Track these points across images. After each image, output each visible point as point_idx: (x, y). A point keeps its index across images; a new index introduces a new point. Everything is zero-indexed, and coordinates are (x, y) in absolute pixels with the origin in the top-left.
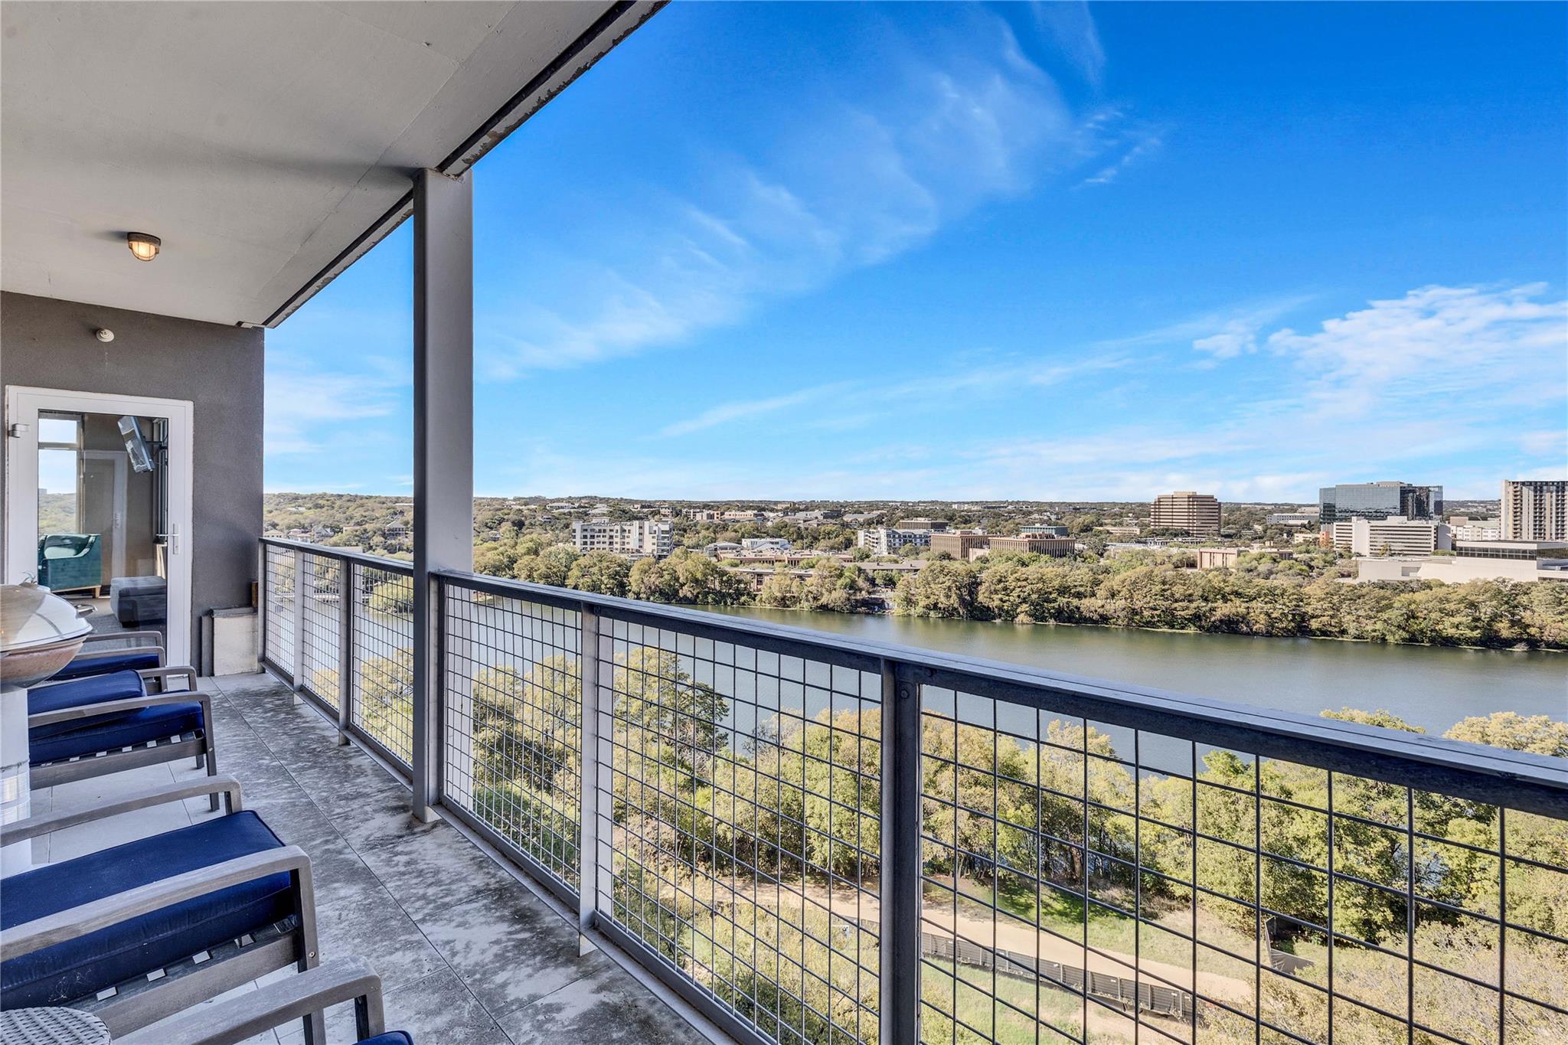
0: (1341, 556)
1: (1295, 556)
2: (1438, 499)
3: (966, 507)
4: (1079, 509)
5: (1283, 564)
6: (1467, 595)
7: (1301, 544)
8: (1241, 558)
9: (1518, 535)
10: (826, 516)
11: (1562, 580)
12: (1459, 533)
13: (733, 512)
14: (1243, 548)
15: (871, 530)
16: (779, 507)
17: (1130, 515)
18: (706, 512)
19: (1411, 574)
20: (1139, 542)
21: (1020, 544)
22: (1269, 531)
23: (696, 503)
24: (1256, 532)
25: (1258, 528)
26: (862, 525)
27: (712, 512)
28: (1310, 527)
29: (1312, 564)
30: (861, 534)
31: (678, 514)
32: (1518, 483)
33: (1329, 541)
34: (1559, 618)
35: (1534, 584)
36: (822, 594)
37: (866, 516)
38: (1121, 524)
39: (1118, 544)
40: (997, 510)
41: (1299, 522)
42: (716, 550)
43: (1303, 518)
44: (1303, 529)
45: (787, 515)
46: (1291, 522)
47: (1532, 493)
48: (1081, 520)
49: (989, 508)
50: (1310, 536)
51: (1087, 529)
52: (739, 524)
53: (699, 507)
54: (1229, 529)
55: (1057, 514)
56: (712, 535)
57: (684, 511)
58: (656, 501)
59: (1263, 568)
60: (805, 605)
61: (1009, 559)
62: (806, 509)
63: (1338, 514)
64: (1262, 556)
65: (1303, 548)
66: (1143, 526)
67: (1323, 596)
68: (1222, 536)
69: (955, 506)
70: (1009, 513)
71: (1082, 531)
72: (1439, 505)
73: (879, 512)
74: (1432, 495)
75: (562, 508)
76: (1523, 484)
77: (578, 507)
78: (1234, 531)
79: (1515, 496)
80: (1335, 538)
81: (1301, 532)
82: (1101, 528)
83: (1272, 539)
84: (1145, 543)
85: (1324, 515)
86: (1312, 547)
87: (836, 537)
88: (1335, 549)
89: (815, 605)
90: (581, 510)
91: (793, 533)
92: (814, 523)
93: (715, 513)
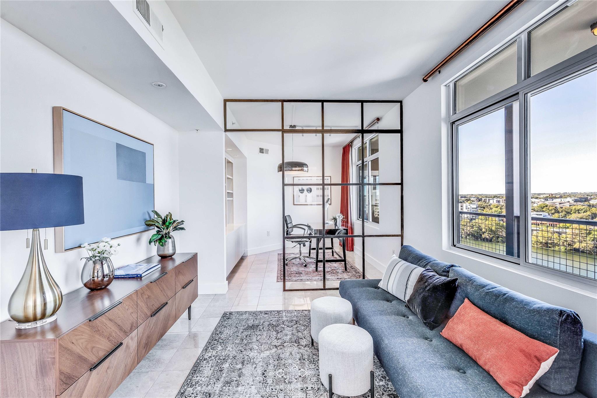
10: (576, 201)
16: (542, 196)
18: (495, 200)
23: (489, 195)
27: (499, 199)
31: (480, 200)
36: (575, 243)
53: (491, 197)
56: (500, 210)
57: (483, 199)
58: (468, 195)
60: (563, 249)
62: (561, 197)
87: (584, 212)
89: (568, 248)
91: (552, 210)
92: (567, 205)
93: (501, 200)
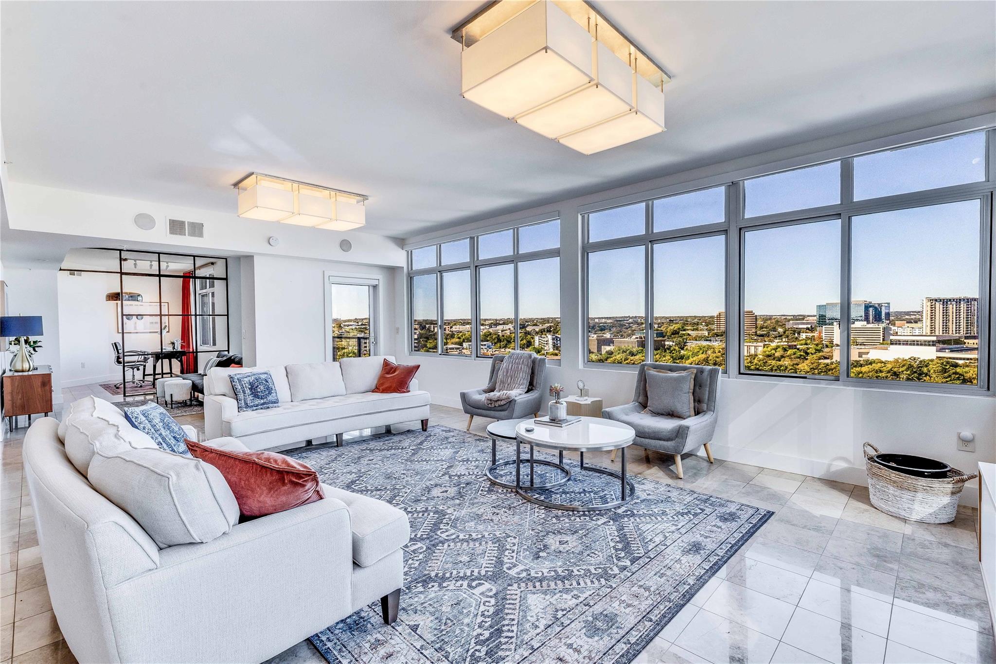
0: (827, 346)
1: (798, 347)
2: (887, 311)
3: (603, 320)
4: (673, 321)
5: (790, 352)
6: (892, 368)
7: (804, 339)
8: (765, 349)
9: (933, 331)
10: (515, 328)
11: (950, 358)
12: (899, 331)
13: (458, 327)
14: (767, 343)
15: (542, 336)
16: (487, 322)
17: (703, 324)
19: (863, 356)
20: (707, 340)
21: (632, 342)
22: (787, 332)
24: (779, 333)
25: (780, 330)
26: (537, 333)
28: (812, 330)
29: (808, 351)
30: (537, 338)
32: (933, 300)
33: (820, 338)
34: (945, 380)
35: (932, 361)
37: (541, 327)
38: (697, 329)
39: (694, 342)
40: (622, 323)
41: (805, 326)
42: (447, 350)
43: (807, 323)
44: (807, 331)
45: (492, 327)
46: (801, 326)
47: (941, 306)
48: (672, 328)
49: (617, 321)
50: (810, 335)
51: (675, 333)
52: (461, 334)
54: (763, 331)
55: (659, 324)
57: (427, 326)
59: (778, 354)
61: (624, 352)
62: (504, 324)
63: (827, 321)
64: (778, 347)
65: (803, 342)
66: (709, 330)
67: (809, 370)
68: (758, 336)
69: (597, 320)
70: (629, 324)
71: (673, 334)
72: (888, 315)
73: (548, 325)
74: (883, 308)
75: (351, 325)
76: (936, 300)
77: (361, 325)
78: (765, 332)
79: (932, 308)
80: (824, 336)
81: (806, 332)
82: (684, 332)
83: (788, 337)
84: (710, 341)
85: (819, 322)
86: (809, 342)
87: (522, 340)
88: (824, 342)
90: (363, 327)
91: (495, 339)
92: (508, 332)
93: (447, 327)
